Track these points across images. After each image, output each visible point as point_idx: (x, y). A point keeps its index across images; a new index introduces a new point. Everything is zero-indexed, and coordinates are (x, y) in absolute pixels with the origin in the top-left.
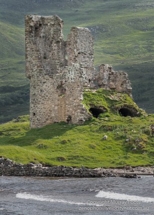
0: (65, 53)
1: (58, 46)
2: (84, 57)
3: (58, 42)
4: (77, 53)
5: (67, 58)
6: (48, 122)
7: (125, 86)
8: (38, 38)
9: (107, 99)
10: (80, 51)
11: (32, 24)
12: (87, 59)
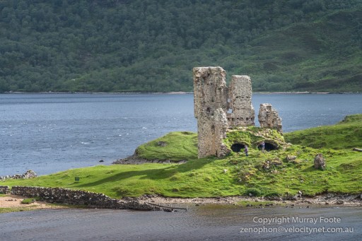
0: (227, 97)
1: (221, 92)
2: (241, 100)
3: (220, 89)
4: (234, 97)
5: (229, 101)
6: (208, 154)
7: (275, 123)
8: (206, 86)
9: (252, 136)
10: (238, 95)
11: (198, 75)
12: (245, 101)
